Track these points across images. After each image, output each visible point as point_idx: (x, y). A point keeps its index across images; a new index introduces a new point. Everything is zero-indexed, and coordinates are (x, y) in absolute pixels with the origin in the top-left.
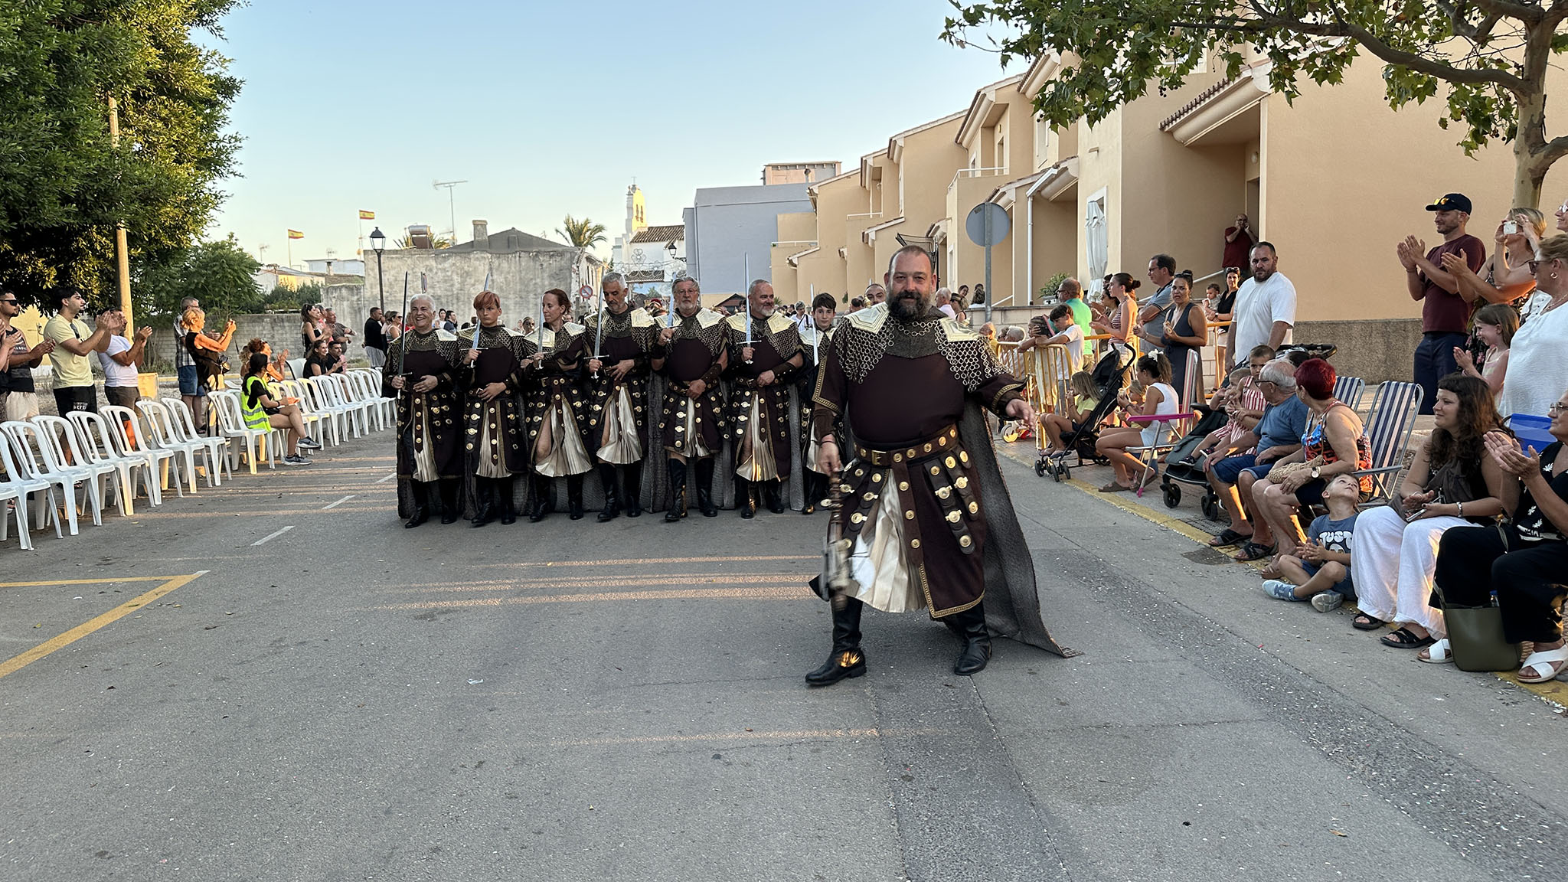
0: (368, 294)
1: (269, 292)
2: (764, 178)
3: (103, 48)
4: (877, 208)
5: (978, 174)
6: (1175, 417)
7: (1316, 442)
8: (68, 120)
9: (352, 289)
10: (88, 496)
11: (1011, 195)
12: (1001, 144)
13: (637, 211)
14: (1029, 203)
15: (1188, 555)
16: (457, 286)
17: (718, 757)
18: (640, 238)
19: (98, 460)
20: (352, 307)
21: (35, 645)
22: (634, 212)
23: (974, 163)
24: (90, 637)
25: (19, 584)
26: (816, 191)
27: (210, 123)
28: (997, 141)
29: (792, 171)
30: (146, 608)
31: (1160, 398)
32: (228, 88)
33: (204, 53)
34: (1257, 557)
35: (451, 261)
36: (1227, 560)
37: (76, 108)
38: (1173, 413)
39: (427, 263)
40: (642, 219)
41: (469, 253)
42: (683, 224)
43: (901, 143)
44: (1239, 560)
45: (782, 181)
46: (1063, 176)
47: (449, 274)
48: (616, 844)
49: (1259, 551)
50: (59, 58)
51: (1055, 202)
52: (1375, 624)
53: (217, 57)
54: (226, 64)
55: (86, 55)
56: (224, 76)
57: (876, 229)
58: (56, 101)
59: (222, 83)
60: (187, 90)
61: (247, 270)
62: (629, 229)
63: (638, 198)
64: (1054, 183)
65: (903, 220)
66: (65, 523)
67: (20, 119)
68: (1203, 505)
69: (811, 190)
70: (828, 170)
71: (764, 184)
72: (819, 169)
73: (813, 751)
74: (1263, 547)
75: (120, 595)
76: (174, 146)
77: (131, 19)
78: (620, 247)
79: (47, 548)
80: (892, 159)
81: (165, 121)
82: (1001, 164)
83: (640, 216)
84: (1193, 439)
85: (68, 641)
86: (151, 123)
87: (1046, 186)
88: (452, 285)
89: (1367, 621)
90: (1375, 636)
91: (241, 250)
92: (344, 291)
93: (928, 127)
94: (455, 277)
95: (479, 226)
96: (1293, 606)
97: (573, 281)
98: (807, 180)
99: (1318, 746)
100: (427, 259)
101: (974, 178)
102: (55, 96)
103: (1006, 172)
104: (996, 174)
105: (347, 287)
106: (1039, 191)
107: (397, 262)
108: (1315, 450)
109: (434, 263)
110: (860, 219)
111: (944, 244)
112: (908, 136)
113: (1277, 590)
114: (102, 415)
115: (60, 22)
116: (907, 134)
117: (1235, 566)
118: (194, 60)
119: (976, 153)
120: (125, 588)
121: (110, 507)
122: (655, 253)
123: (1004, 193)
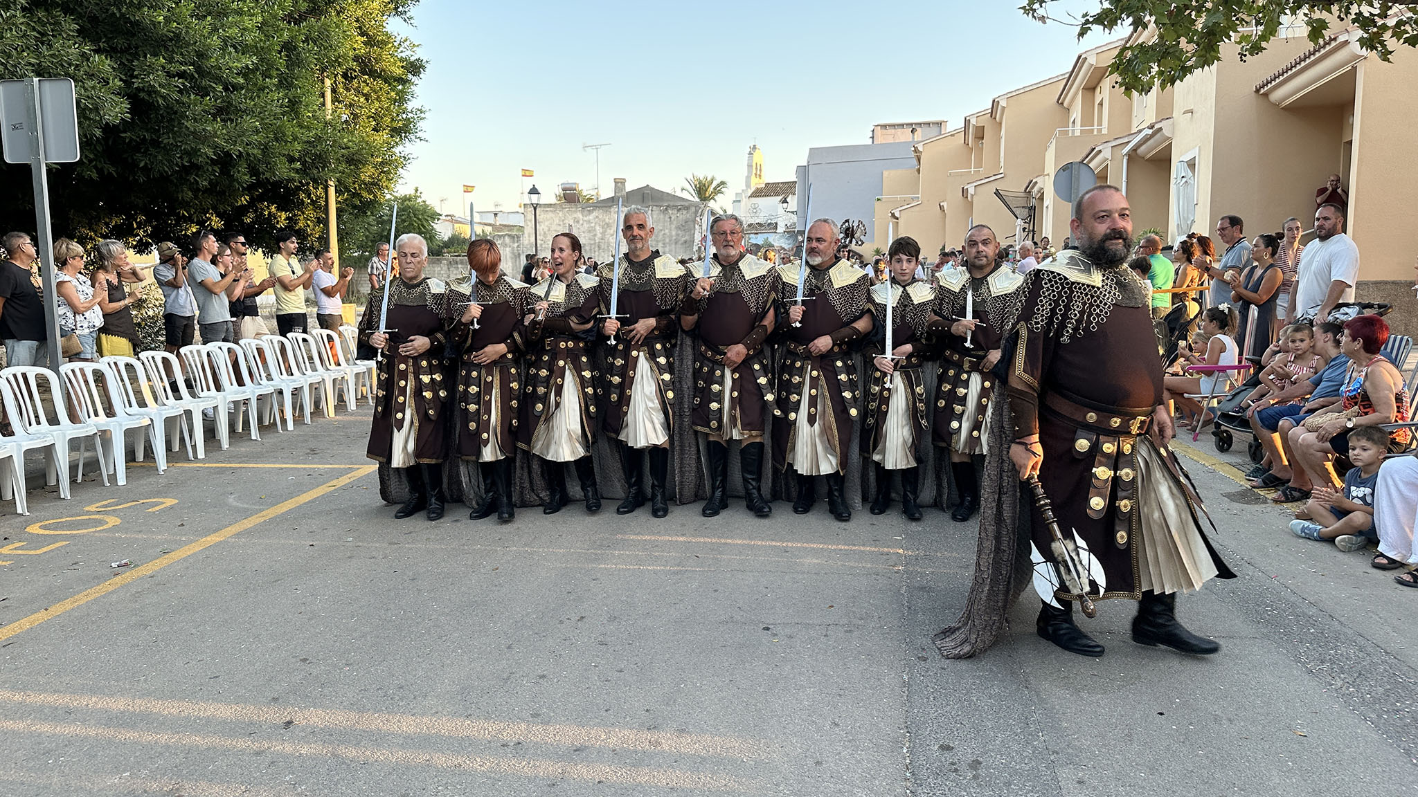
0: (526, 242)
1: (446, 239)
2: (873, 138)
3: (321, 39)
4: (979, 164)
5: (1078, 133)
6: (1233, 368)
7: (1354, 393)
8: (294, 97)
9: (514, 237)
10: (301, 399)
11: (1107, 153)
12: (1101, 104)
13: (756, 168)
14: (1125, 161)
15: (1228, 495)
16: (599, 235)
17: (767, 629)
18: (758, 193)
19: (309, 372)
20: (513, 253)
21: (261, 511)
22: (754, 169)
23: (1074, 122)
24: (300, 507)
25: (251, 465)
26: (920, 149)
27: (402, 98)
28: (1097, 102)
29: (900, 131)
30: (342, 488)
31: (1223, 349)
32: (415, 68)
33: (398, 39)
34: (1294, 500)
35: (595, 214)
36: (1265, 501)
37: (300, 88)
38: (1232, 364)
39: (575, 216)
40: (760, 176)
41: (610, 207)
42: (796, 180)
43: (1003, 103)
44: (1276, 501)
45: (890, 140)
46: (1159, 135)
47: (593, 225)
48: (678, 684)
49: (1296, 494)
50: (288, 47)
51: (1148, 160)
52: (1393, 565)
53: (408, 43)
54: (415, 49)
55: (308, 45)
56: (412, 59)
57: (975, 184)
58: (285, 83)
59: (412, 64)
60: (384, 71)
61: (429, 219)
62: (748, 185)
63: (757, 157)
64: (1149, 143)
65: (1002, 175)
66: (284, 421)
67: (259, 97)
68: (1250, 450)
69: (916, 149)
70: (934, 130)
71: (873, 142)
72: (926, 128)
73: (846, 632)
74: (1300, 490)
75: (323, 478)
76: (373, 117)
77: (343, 13)
78: (739, 201)
79: (270, 439)
80: (995, 118)
81: (367, 97)
82: (1100, 124)
83: (758, 173)
84: (1245, 390)
85: (284, 510)
86: (356, 99)
87: (1141, 145)
88: (595, 235)
89: (1385, 561)
90: (1391, 575)
91: (424, 202)
92: (506, 237)
93: (1031, 88)
94: (598, 228)
95: (619, 183)
96: (1318, 545)
97: (697, 232)
98: (913, 138)
99: (1304, 664)
100: (576, 212)
101: (1073, 137)
102: (285, 80)
103: (1105, 131)
104: (1095, 133)
105: (509, 235)
106: (1135, 150)
107: (551, 215)
108: (1353, 400)
109: (581, 216)
110: (961, 174)
111: (1042, 199)
112: (1010, 97)
113: (1303, 529)
114: (314, 337)
115: (290, 18)
116: (1010, 95)
117: (1270, 507)
118: (390, 45)
119: (1076, 113)
120: (326, 472)
121: (317, 410)
122: (770, 207)
123: (1100, 151)
